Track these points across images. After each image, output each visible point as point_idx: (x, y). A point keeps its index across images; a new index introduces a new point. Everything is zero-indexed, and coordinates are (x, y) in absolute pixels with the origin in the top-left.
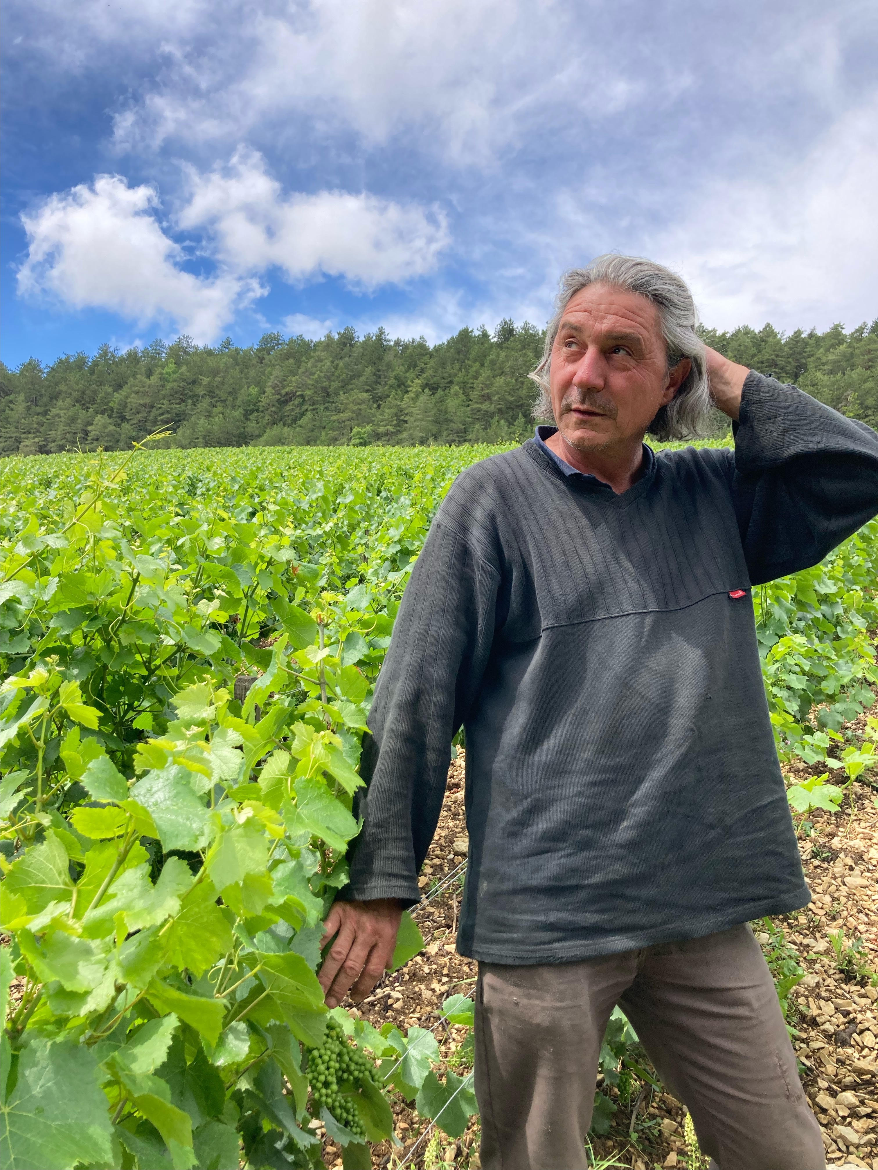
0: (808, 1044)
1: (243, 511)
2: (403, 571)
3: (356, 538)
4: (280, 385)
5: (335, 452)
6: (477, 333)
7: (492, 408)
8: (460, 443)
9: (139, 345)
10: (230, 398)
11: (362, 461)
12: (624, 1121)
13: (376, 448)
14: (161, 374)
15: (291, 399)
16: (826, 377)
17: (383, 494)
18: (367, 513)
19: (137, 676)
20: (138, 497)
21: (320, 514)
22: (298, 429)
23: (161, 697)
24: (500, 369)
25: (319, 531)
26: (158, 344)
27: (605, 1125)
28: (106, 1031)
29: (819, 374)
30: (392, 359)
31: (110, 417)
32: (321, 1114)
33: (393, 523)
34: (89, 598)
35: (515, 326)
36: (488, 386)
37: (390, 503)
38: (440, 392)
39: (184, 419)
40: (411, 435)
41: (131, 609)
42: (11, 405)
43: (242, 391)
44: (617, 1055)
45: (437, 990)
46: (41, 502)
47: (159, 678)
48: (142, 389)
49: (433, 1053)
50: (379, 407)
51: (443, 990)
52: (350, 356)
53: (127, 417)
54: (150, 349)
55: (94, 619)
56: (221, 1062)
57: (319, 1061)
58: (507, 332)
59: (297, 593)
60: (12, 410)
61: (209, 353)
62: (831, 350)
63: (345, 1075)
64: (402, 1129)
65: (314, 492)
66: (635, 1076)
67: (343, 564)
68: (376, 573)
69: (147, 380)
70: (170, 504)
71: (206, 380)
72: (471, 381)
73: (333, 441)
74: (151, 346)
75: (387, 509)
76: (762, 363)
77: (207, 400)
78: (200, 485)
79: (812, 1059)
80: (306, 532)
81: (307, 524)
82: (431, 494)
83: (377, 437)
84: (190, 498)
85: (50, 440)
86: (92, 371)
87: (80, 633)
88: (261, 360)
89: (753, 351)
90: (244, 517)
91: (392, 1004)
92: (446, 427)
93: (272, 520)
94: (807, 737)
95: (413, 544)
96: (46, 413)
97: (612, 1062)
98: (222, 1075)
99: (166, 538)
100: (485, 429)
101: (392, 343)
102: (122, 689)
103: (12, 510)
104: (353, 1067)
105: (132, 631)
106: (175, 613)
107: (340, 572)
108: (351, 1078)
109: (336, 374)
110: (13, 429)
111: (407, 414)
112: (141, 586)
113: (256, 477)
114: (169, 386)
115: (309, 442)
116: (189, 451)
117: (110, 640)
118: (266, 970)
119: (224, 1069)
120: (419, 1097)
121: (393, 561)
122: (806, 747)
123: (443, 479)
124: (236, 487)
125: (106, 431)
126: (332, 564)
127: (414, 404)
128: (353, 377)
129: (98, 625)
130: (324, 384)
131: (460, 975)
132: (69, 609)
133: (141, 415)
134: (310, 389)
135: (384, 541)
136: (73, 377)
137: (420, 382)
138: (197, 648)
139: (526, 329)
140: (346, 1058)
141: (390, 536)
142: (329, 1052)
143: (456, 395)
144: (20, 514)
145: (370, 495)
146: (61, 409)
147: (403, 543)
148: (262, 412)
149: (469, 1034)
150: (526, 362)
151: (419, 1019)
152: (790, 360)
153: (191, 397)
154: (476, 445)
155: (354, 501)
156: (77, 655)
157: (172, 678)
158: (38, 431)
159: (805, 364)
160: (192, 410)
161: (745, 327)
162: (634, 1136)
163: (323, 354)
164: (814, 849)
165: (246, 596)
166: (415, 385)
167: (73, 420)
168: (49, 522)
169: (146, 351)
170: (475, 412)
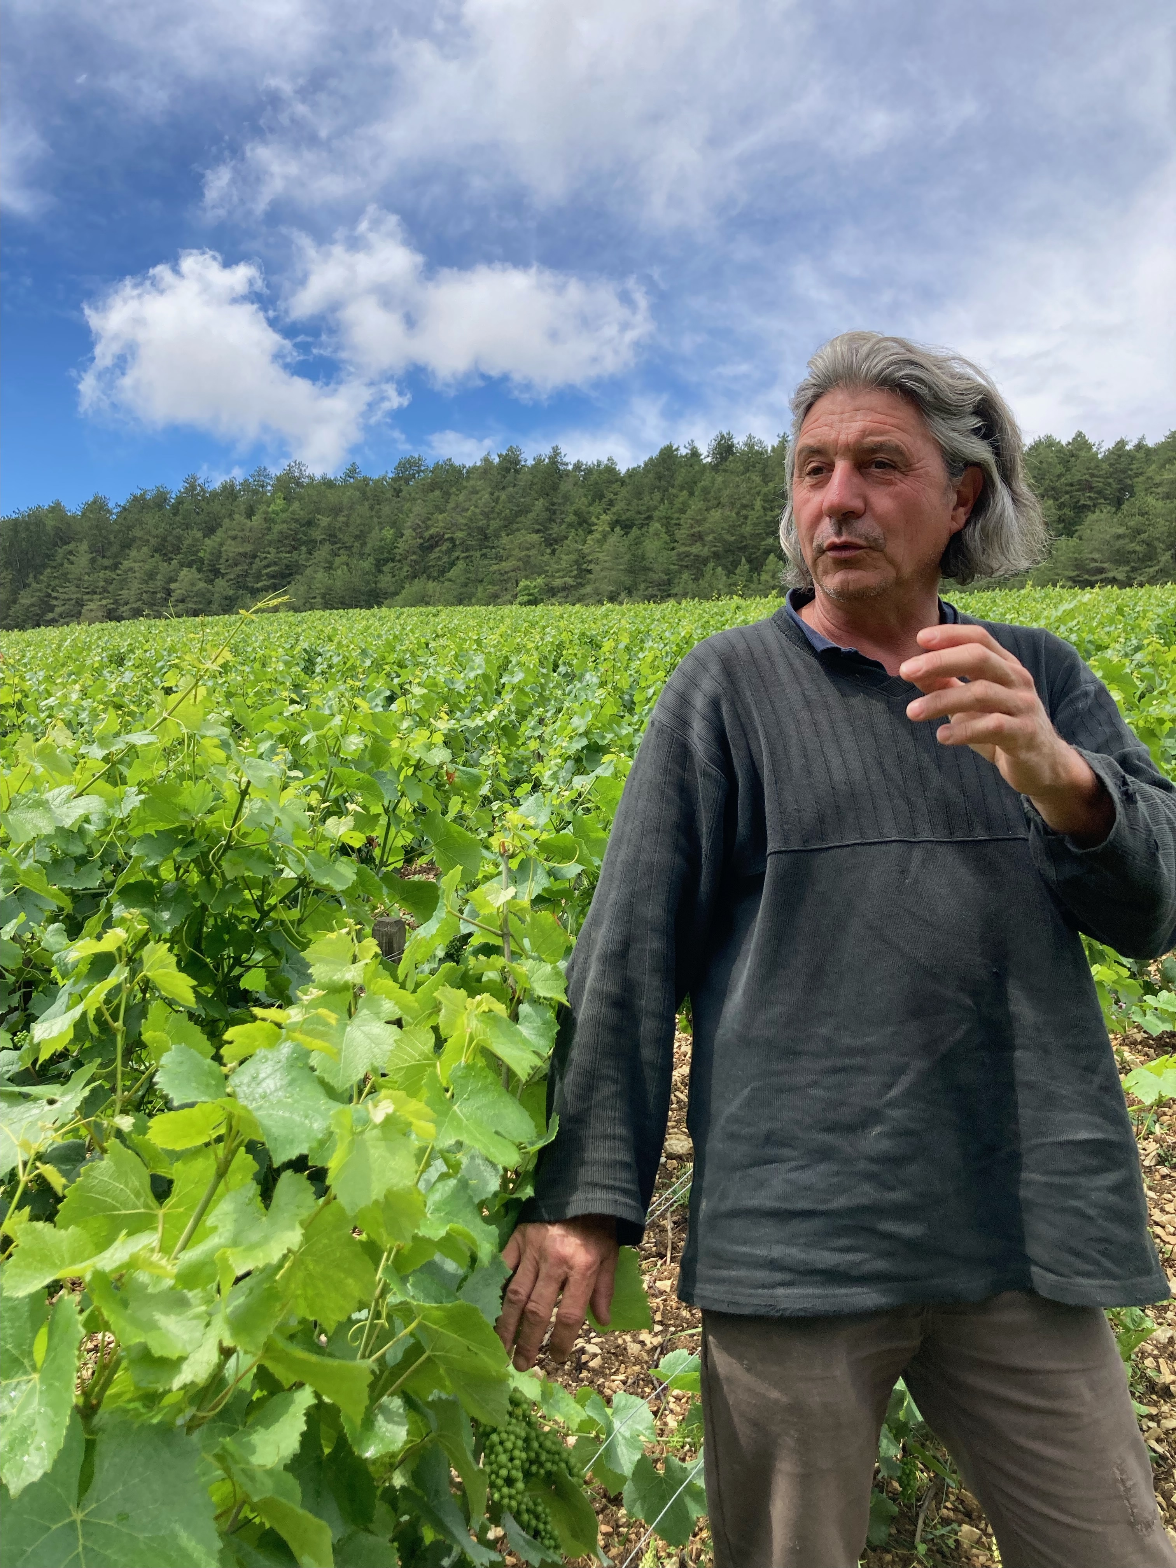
0: (1158, 1422)
1: (377, 694)
2: (593, 775)
3: (527, 728)
4: (423, 525)
5: (495, 613)
6: (683, 451)
7: (705, 552)
8: (663, 599)
9: (238, 475)
10: (356, 544)
11: (533, 625)
12: (907, 1527)
13: (550, 608)
14: (266, 513)
15: (437, 544)
16: (1160, 503)
17: (562, 669)
18: (541, 694)
19: (246, 920)
20: (239, 678)
21: (480, 698)
22: (446, 583)
23: (278, 948)
24: (716, 499)
25: (479, 722)
26: (262, 473)
27: (882, 1533)
28: (213, 1409)
29: (1150, 499)
30: (570, 487)
31: (199, 570)
32: (502, 1521)
33: (576, 709)
34: (183, 818)
35: (735, 442)
36: (699, 522)
37: (571, 682)
38: (635, 532)
39: (296, 573)
40: (597, 589)
41: (239, 830)
42: (71, 557)
43: (373, 534)
44: (897, 1438)
45: (648, 1342)
46: (113, 686)
47: (275, 922)
48: (240, 534)
49: (647, 1428)
50: (553, 552)
51: (655, 1343)
52: (515, 485)
53: (223, 571)
54: (251, 480)
55: (188, 845)
56: (370, 1453)
57: (500, 1449)
58: (725, 449)
59: (450, 805)
60: (72, 563)
61: (329, 484)
62: (1167, 466)
63: (534, 1468)
64: (603, 1534)
65: (472, 669)
66: (920, 1466)
67: (511, 765)
68: (555, 776)
69: (248, 521)
70: (281, 687)
71: (324, 521)
72: (677, 515)
73: (493, 599)
74: (252, 476)
75: (568, 689)
76: (1072, 485)
77: (327, 547)
78: (319, 660)
79: (1165, 1444)
80: (462, 723)
81: (462, 711)
82: (626, 669)
83: (551, 592)
84: (307, 677)
85: (122, 602)
86: (175, 510)
87: (170, 863)
88: (397, 492)
89: (1060, 469)
90: (379, 703)
91: (587, 1362)
92: (643, 578)
93: (417, 707)
94: (1148, 998)
95: (604, 738)
96: (115, 566)
97: (891, 1447)
98: (371, 1469)
99: (279, 733)
100: (696, 580)
101: (570, 467)
102: (226, 937)
103: (74, 697)
104: (544, 1456)
105: (240, 860)
106: (295, 836)
107: (506, 775)
108: (542, 1471)
109: (497, 510)
110: (73, 589)
111: (590, 562)
112: (251, 800)
113: (393, 650)
114: (277, 528)
115: (461, 600)
116: (303, 614)
117: (211, 873)
118: (425, 1325)
119: (374, 1462)
120: (628, 1490)
121: (578, 760)
122: (1148, 1012)
123: (641, 649)
124: (368, 663)
125: (195, 589)
126: (496, 764)
127: (601, 547)
128: (518, 514)
129: (194, 852)
130: (480, 524)
131: (678, 1322)
132: (157, 831)
133: (239, 568)
134: (462, 530)
135: (566, 733)
136: (150, 519)
137: (608, 518)
138: (325, 882)
139: (750, 445)
140: (535, 1445)
141: (573, 726)
142: (512, 1437)
143: (656, 534)
144: (84, 703)
145: (544, 671)
146: (135, 562)
147: (590, 736)
148: (399, 561)
149: (694, 1404)
150: (751, 489)
151: (624, 1383)
152: (1111, 480)
153: (304, 543)
154: (684, 602)
155: (524, 680)
156: (167, 892)
157: (292, 922)
158: (105, 590)
159: (1132, 486)
160: (308, 560)
161: (1049, 438)
162: (922, 1549)
163: (479, 483)
164: (1160, 1151)
165: (386, 811)
166: (602, 523)
167: (151, 576)
168: (124, 713)
169: (245, 484)
170: (682, 556)
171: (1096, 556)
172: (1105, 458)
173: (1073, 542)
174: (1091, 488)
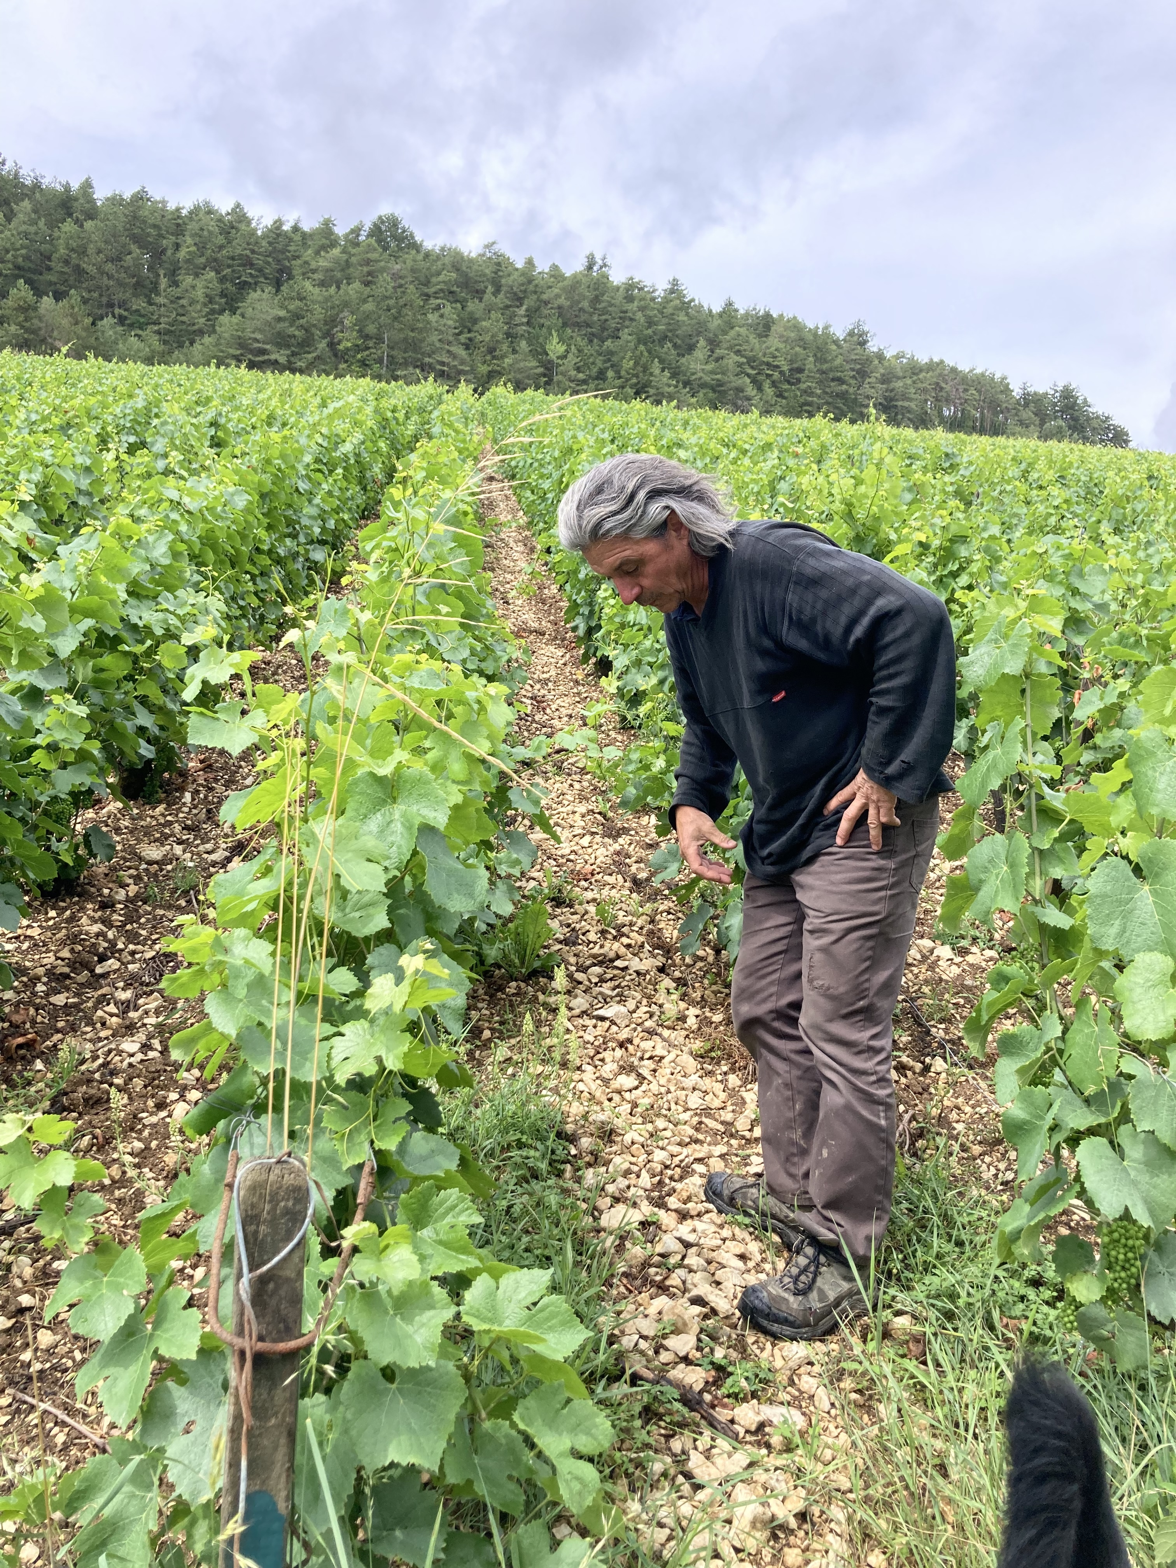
171: (259, 336)
172: (265, 236)
173: (236, 319)
174: (252, 265)
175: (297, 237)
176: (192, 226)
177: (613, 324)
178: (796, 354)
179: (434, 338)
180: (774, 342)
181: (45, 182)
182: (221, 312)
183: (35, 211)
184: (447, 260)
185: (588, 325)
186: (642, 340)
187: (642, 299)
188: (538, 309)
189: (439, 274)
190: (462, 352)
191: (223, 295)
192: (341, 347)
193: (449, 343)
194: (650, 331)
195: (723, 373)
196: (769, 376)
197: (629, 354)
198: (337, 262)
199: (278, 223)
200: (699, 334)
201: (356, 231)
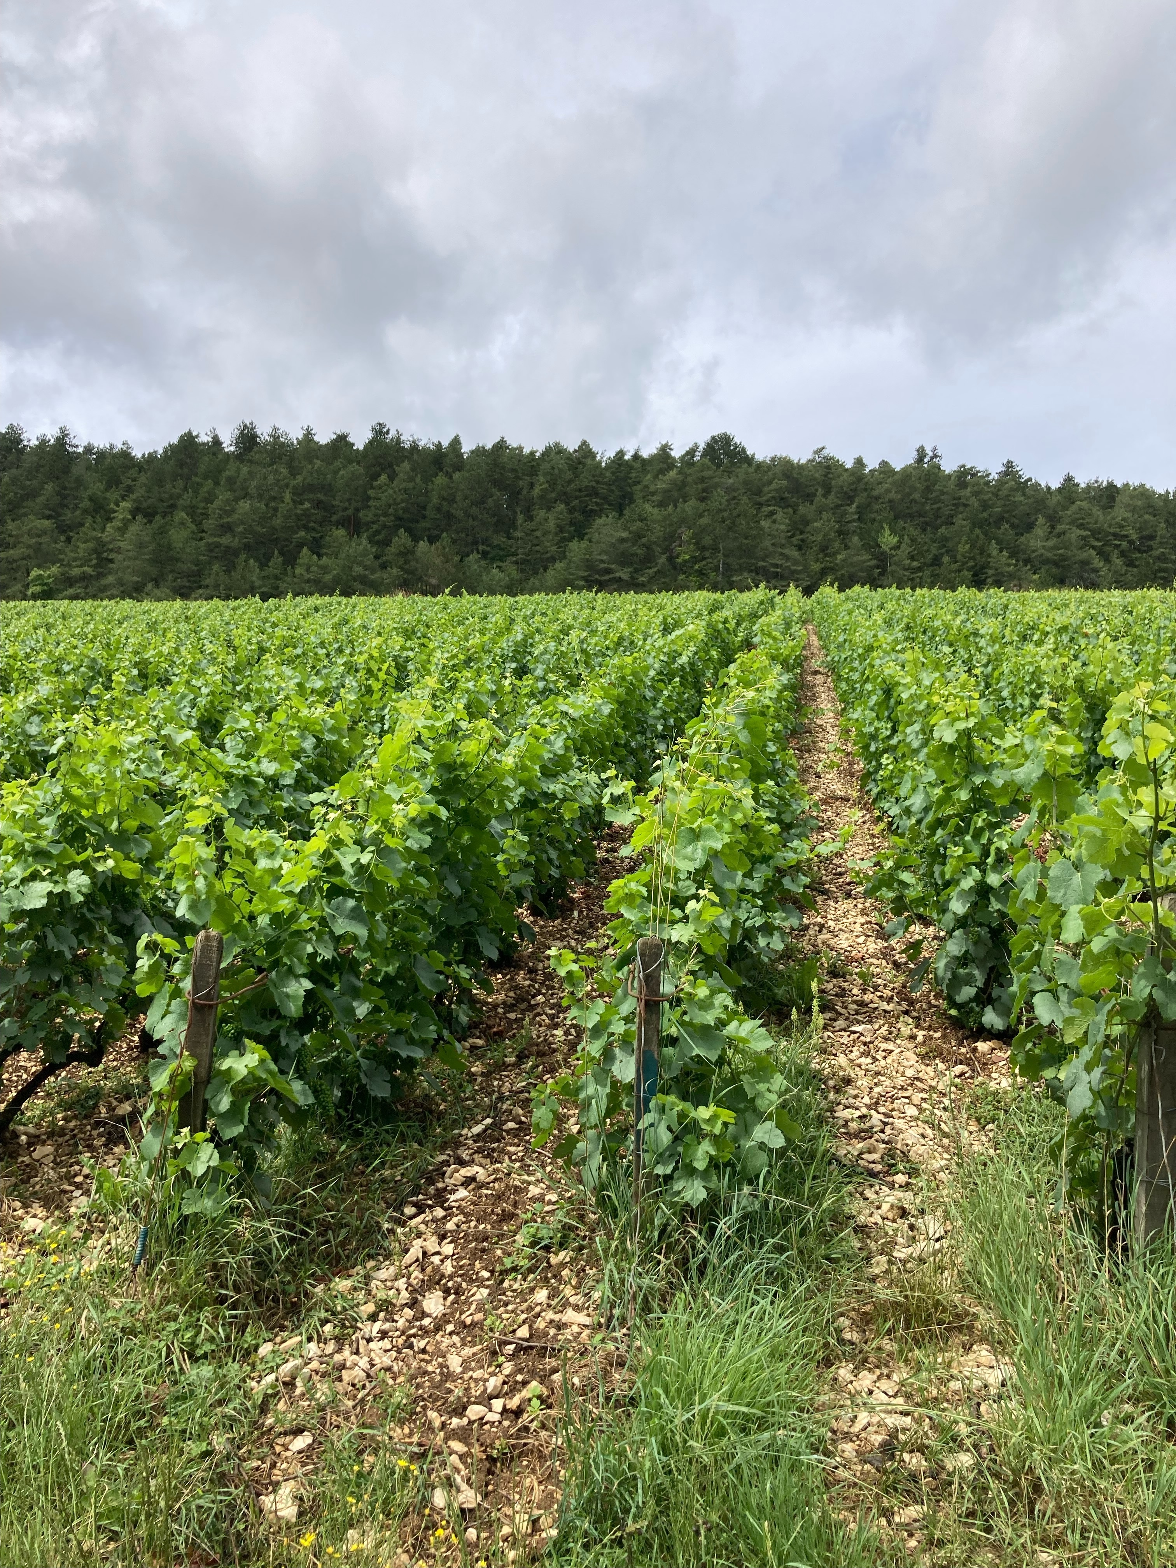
6: (205, 439)
7: (236, 542)
16: (656, 511)
24: (243, 489)
29: (647, 506)
30: (82, 472)
35: (259, 432)
38: (158, 520)
40: (117, 581)
50: (69, 540)
52: (18, 467)
58: (248, 439)
62: (660, 476)
72: (203, 505)
76: (580, 490)
83: (66, 585)
89: (569, 475)
101: (80, 450)
111: (112, 550)
127: (122, 536)
128: (25, 497)
137: (127, 505)
139: (275, 437)
143: (182, 524)
152: (613, 488)
161: (557, 444)
166: (122, 510)
170: (211, 547)
171: (605, 557)
172: (608, 467)
173: (584, 544)
174: (597, 494)
175: (637, 465)
176: (545, 466)
177: (946, 511)
178: (1146, 522)
179: (767, 543)
180: (1120, 513)
181: (422, 444)
182: (570, 540)
183: (413, 470)
184: (777, 470)
185: (920, 515)
186: (977, 524)
187: (977, 484)
188: (869, 505)
189: (770, 483)
190: (795, 554)
191: (572, 524)
192: (679, 560)
193: (782, 546)
194: (985, 514)
195: (1066, 548)
196: (1117, 546)
197: (965, 538)
198: (674, 482)
199: (621, 453)
200: (1037, 511)
201: (691, 452)
